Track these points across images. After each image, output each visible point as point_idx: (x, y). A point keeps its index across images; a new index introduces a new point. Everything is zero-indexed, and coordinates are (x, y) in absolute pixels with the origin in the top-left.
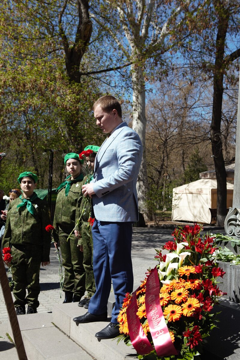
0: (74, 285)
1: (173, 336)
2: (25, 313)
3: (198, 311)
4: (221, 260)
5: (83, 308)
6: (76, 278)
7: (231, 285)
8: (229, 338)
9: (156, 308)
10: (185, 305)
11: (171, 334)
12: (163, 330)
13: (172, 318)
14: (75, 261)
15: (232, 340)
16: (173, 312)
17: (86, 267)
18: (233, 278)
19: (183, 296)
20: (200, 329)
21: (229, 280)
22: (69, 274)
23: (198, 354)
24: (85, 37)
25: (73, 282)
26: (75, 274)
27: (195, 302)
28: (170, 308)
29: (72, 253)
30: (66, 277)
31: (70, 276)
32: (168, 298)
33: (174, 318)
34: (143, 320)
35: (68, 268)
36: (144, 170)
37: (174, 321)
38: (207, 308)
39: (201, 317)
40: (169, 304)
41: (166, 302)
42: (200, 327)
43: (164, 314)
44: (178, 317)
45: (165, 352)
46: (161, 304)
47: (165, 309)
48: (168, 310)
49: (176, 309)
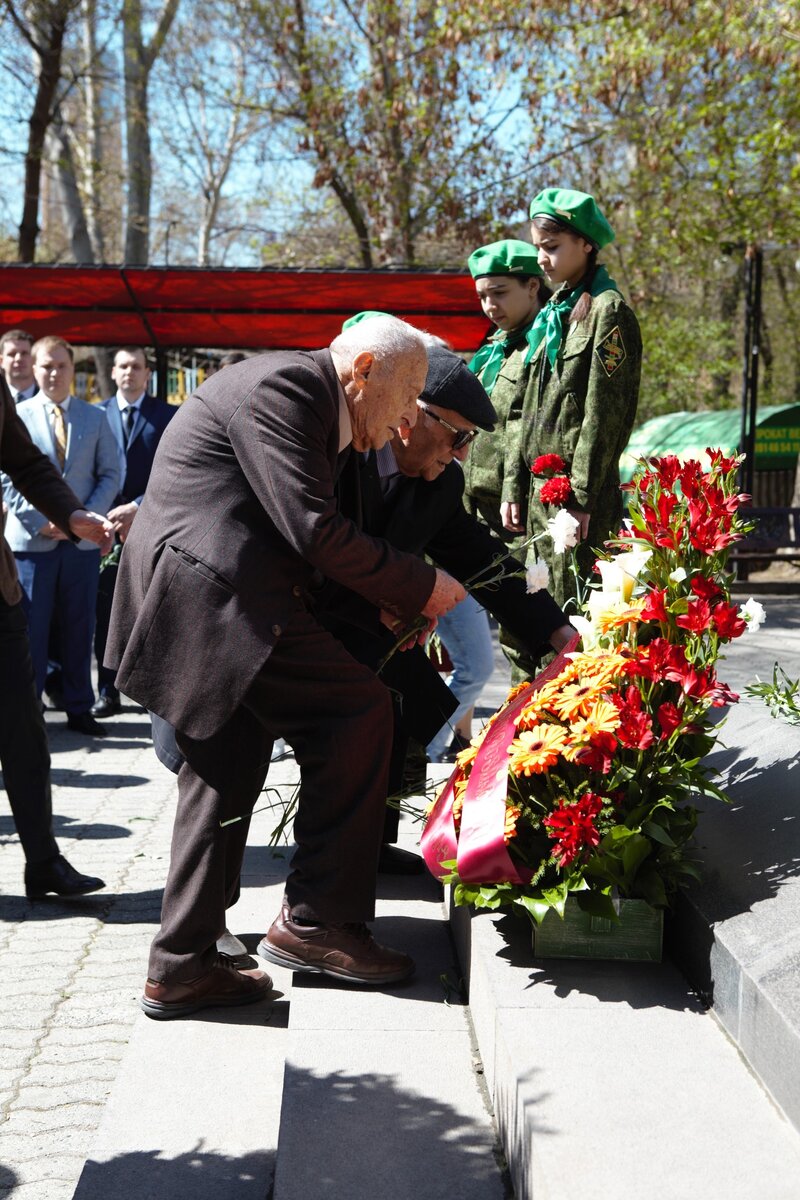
1: (514, 819)
3: (600, 745)
9: (504, 735)
10: (578, 726)
11: (510, 813)
13: (523, 766)
16: (537, 747)
19: (590, 696)
20: (607, 806)
23: (584, 887)
27: (606, 718)
28: (539, 733)
32: (548, 702)
33: (528, 766)
34: (469, 771)
37: (527, 773)
38: (638, 739)
39: (607, 765)
40: (539, 722)
41: (533, 716)
42: (606, 801)
43: (510, 749)
44: (542, 761)
45: (486, 870)
46: (517, 722)
47: (522, 735)
48: (528, 739)
49: (552, 737)
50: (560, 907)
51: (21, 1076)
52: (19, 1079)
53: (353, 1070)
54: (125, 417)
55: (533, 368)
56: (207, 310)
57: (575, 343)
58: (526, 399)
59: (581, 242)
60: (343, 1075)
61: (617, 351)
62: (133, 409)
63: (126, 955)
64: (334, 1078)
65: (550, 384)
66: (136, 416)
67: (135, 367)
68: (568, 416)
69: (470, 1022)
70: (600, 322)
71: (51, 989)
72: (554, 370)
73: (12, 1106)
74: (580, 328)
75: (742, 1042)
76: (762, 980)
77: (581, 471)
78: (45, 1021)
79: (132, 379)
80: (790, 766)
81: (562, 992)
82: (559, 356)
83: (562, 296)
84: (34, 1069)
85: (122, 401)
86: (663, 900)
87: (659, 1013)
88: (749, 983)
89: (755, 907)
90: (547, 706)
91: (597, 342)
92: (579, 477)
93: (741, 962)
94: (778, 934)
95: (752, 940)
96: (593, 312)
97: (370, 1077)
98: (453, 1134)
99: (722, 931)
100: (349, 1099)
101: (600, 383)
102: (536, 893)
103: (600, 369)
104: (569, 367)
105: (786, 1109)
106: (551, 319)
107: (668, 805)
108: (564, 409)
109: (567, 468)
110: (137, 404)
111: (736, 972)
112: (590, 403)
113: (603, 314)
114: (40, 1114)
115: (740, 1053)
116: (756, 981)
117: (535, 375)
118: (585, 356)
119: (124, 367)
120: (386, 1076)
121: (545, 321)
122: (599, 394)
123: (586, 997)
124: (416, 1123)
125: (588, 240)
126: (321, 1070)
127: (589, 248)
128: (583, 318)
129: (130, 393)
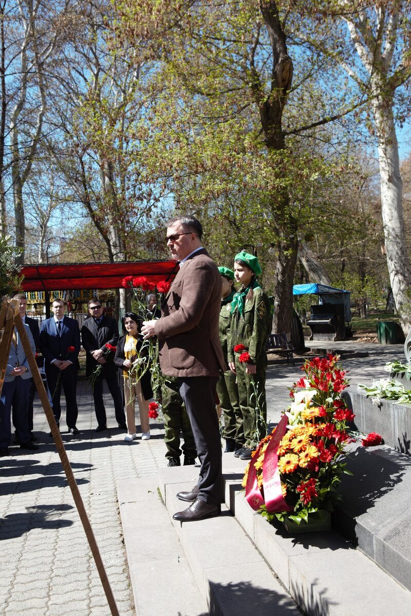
0: (235, 431)
1: (285, 489)
2: (179, 464)
3: (313, 462)
4: (386, 397)
5: (239, 459)
6: (238, 423)
7: (395, 430)
8: (368, 496)
9: (273, 458)
10: (302, 455)
11: (283, 487)
12: (276, 483)
13: (285, 470)
14: (234, 402)
15: (370, 497)
16: (288, 463)
17: (243, 409)
18: (396, 420)
19: (304, 443)
20: (317, 482)
21: (392, 424)
22: (230, 418)
23: (313, 511)
24: (283, 80)
25: (235, 427)
26: (236, 417)
27: (313, 452)
28: (288, 457)
29: (229, 393)
30: (226, 421)
31: (231, 420)
32: (287, 445)
33: (287, 470)
34: (260, 471)
35: (227, 411)
36: (403, 258)
37: (287, 472)
38: (326, 458)
39: (317, 468)
40: (286, 453)
41: (284, 451)
42: (317, 480)
43: (278, 464)
44: (292, 468)
45: (276, 507)
46: (278, 453)
47: (281, 458)
48: (284, 460)
49: (293, 458)
50: (306, 518)
51: (89, 593)
52: (88, 594)
53: (235, 582)
54: (57, 325)
55: (233, 315)
56: (66, 278)
57: (248, 307)
58: (231, 325)
59: (251, 271)
60: (232, 584)
61: (263, 309)
62: (60, 322)
63: (105, 537)
64: (230, 586)
65: (240, 321)
66: (62, 325)
67: (60, 307)
68: (248, 332)
69: (263, 557)
70: (257, 300)
71: (83, 555)
72: (241, 316)
73: (91, 606)
74: (250, 302)
75: (377, 560)
76: (385, 540)
77: (253, 351)
78: (87, 568)
79: (60, 312)
80: (356, 454)
81: (306, 547)
82: (243, 311)
83: (243, 291)
84: (92, 589)
85: (55, 319)
86: (332, 510)
87: (340, 551)
88: (378, 540)
89: (368, 510)
90: (288, 447)
91: (256, 307)
92: (252, 353)
93: (373, 533)
94: (382, 522)
95: (373, 524)
96: (254, 296)
97: (242, 583)
98: (282, 602)
99: (359, 520)
100: (239, 593)
101: (258, 321)
102: (296, 514)
103: (258, 316)
104: (247, 315)
105: (405, 586)
106: (239, 299)
107: (337, 479)
108: (246, 330)
109: (247, 349)
110: (62, 320)
111: (371, 536)
112: (255, 326)
113: (257, 297)
114: (103, 608)
115: (377, 564)
116: (382, 540)
117: (234, 317)
118: (252, 312)
119: (56, 307)
120: (248, 582)
121: (237, 299)
122: (257, 325)
123: (314, 548)
124: (267, 599)
125: (253, 272)
126: (224, 583)
127: (253, 274)
128: (251, 298)
129: (59, 316)
